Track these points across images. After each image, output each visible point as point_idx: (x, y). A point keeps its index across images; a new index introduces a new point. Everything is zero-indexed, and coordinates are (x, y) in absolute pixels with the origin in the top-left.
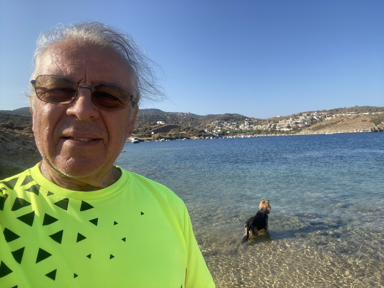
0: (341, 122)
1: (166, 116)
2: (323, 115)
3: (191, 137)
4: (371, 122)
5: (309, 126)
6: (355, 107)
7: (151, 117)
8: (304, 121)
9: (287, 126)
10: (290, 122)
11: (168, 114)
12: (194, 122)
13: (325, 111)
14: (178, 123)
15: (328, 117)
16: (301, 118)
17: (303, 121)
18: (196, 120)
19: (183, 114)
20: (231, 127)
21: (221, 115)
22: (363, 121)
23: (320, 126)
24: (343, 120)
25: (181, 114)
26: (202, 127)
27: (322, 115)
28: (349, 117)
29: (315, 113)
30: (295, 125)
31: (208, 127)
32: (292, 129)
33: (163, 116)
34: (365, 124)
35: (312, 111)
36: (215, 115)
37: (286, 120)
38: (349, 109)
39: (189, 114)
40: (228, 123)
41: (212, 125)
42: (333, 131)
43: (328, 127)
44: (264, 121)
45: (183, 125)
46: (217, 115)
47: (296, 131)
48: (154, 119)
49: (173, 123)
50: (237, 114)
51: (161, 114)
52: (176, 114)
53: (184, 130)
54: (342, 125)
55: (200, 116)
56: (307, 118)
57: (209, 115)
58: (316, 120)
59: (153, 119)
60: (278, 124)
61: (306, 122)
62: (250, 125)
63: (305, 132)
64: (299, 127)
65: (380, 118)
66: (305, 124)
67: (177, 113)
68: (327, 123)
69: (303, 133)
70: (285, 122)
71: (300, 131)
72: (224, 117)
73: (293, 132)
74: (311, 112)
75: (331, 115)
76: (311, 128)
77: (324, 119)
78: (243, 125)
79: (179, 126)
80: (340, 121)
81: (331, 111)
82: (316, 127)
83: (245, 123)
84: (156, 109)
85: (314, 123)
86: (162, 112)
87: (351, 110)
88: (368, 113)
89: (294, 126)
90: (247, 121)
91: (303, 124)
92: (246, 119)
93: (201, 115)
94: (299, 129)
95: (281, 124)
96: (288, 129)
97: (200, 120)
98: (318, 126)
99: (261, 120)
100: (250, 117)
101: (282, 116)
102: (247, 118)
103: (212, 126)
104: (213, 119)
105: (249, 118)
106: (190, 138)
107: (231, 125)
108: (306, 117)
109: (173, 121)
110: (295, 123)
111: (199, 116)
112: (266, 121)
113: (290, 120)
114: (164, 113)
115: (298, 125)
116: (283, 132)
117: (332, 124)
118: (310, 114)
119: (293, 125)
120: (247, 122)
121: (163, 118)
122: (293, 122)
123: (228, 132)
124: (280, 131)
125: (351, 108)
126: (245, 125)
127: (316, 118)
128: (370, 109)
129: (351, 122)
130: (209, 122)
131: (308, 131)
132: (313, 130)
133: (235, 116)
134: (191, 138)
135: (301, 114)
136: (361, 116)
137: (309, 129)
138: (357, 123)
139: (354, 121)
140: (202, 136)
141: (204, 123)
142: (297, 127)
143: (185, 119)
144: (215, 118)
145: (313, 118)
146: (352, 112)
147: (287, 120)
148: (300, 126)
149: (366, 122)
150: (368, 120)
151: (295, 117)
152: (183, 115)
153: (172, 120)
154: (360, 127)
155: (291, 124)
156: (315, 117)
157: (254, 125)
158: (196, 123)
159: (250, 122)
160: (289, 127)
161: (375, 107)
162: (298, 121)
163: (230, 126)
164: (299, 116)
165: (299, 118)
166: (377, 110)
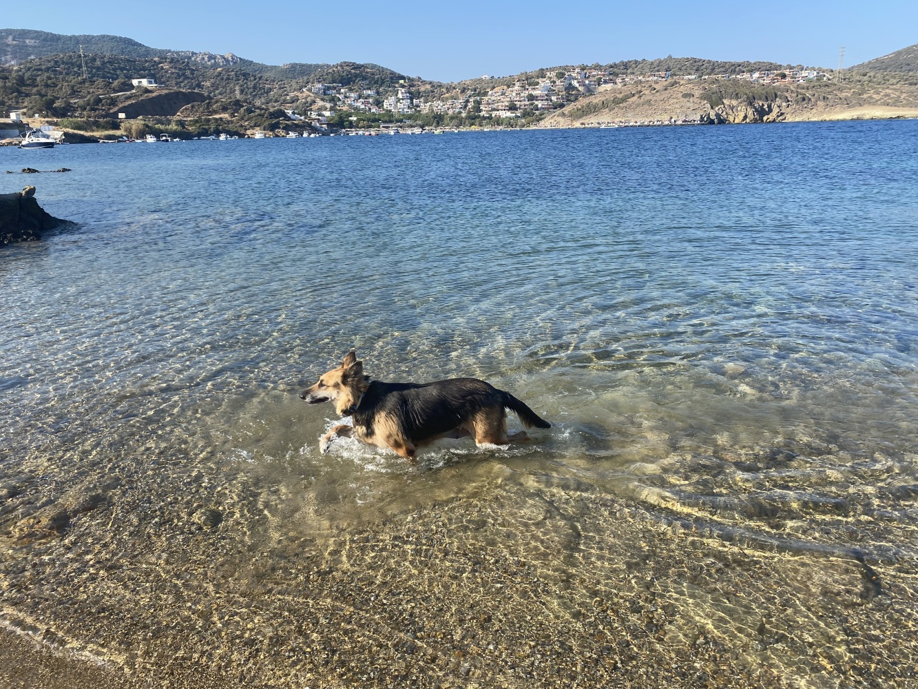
0: (635, 98)
1: (156, 64)
2: (594, 76)
3: (246, 130)
4: (701, 98)
5: (562, 106)
6: (666, 60)
7: (108, 65)
8: (550, 92)
9: (507, 104)
10: (514, 94)
11: (163, 55)
12: (251, 84)
13: (598, 67)
14: (199, 86)
15: (605, 82)
16: (543, 84)
17: (546, 93)
18: (255, 79)
19: (211, 57)
20: (359, 104)
21: (328, 66)
22: (685, 96)
23: (588, 106)
24: (641, 92)
25: (206, 59)
26: (276, 101)
27: (591, 79)
29: (576, 71)
30: (527, 103)
31: (293, 102)
32: (519, 115)
33: (146, 61)
34: (688, 104)
35: (567, 66)
36: (311, 65)
37: (505, 87)
38: (652, 63)
39: (230, 59)
40: (351, 90)
41: (304, 95)
42: (617, 120)
43: (607, 110)
44: (449, 88)
45: (217, 92)
46: (317, 66)
47: (529, 119)
48: (118, 72)
49: (182, 85)
50: (374, 66)
51: (140, 57)
52: (190, 58)
53: (224, 109)
54: (638, 105)
55: (267, 67)
56: (557, 83)
57: (294, 66)
58: (578, 90)
59: (115, 70)
60: (486, 98)
61: (554, 95)
62: (411, 99)
63: (552, 121)
64: (537, 110)
65: (722, 89)
66: (551, 101)
67: (193, 53)
68: (604, 99)
69: (547, 123)
70: (503, 94)
71: (541, 119)
72: (338, 71)
73: (523, 120)
74: (566, 68)
75: (611, 77)
76: (566, 112)
77: (595, 88)
78: (392, 99)
79: (206, 94)
80: (634, 95)
81: (611, 67)
82: (578, 110)
83: (399, 92)
84: (121, 38)
85: (573, 98)
86: (144, 49)
87: (655, 67)
88: (693, 77)
89: (525, 105)
90: (403, 86)
91: (547, 100)
92: (402, 82)
93: (269, 64)
94: (537, 112)
95: (493, 98)
96: (509, 114)
97: (267, 80)
98: (583, 107)
99: (440, 86)
100: (411, 76)
101: (496, 77)
102: (403, 78)
103: (306, 98)
104: (305, 78)
105: (409, 79)
106: (244, 135)
107: (360, 97)
108: (554, 82)
109: (181, 79)
110: (527, 97)
111: (263, 68)
112: (454, 88)
113: (516, 88)
114: (148, 51)
115: (536, 103)
116: (498, 121)
118: (564, 74)
119: (522, 103)
120: (403, 90)
121: (150, 70)
122: (522, 95)
123: (354, 118)
124: (490, 118)
125: (658, 62)
126: (398, 100)
127: (577, 85)
128: (698, 66)
129: (658, 97)
130: (295, 86)
131: (560, 119)
132: (571, 116)
133: (369, 70)
134: (249, 132)
135: (542, 74)
136: (682, 82)
137: (563, 115)
138: (672, 101)
139: (665, 95)
140: (279, 128)
141: (280, 88)
142: (532, 107)
143: (220, 73)
144: (313, 75)
145: (570, 84)
146: (658, 71)
147: (509, 87)
148: (540, 106)
149: (691, 100)
150: (697, 93)
151: (529, 80)
152: (213, 61)
153: (179, 76)
154: (678, 111)
155: (518, 99)
156: (575, 83)
157: (422, 100)
158: (255, 88)
159: (413, 89)
160: (512, 108)
161: (709, 62)
162: (535, 93)
163: (356, 100)
164: (538, 77)
165: (537, 84)
166: (713, 69)
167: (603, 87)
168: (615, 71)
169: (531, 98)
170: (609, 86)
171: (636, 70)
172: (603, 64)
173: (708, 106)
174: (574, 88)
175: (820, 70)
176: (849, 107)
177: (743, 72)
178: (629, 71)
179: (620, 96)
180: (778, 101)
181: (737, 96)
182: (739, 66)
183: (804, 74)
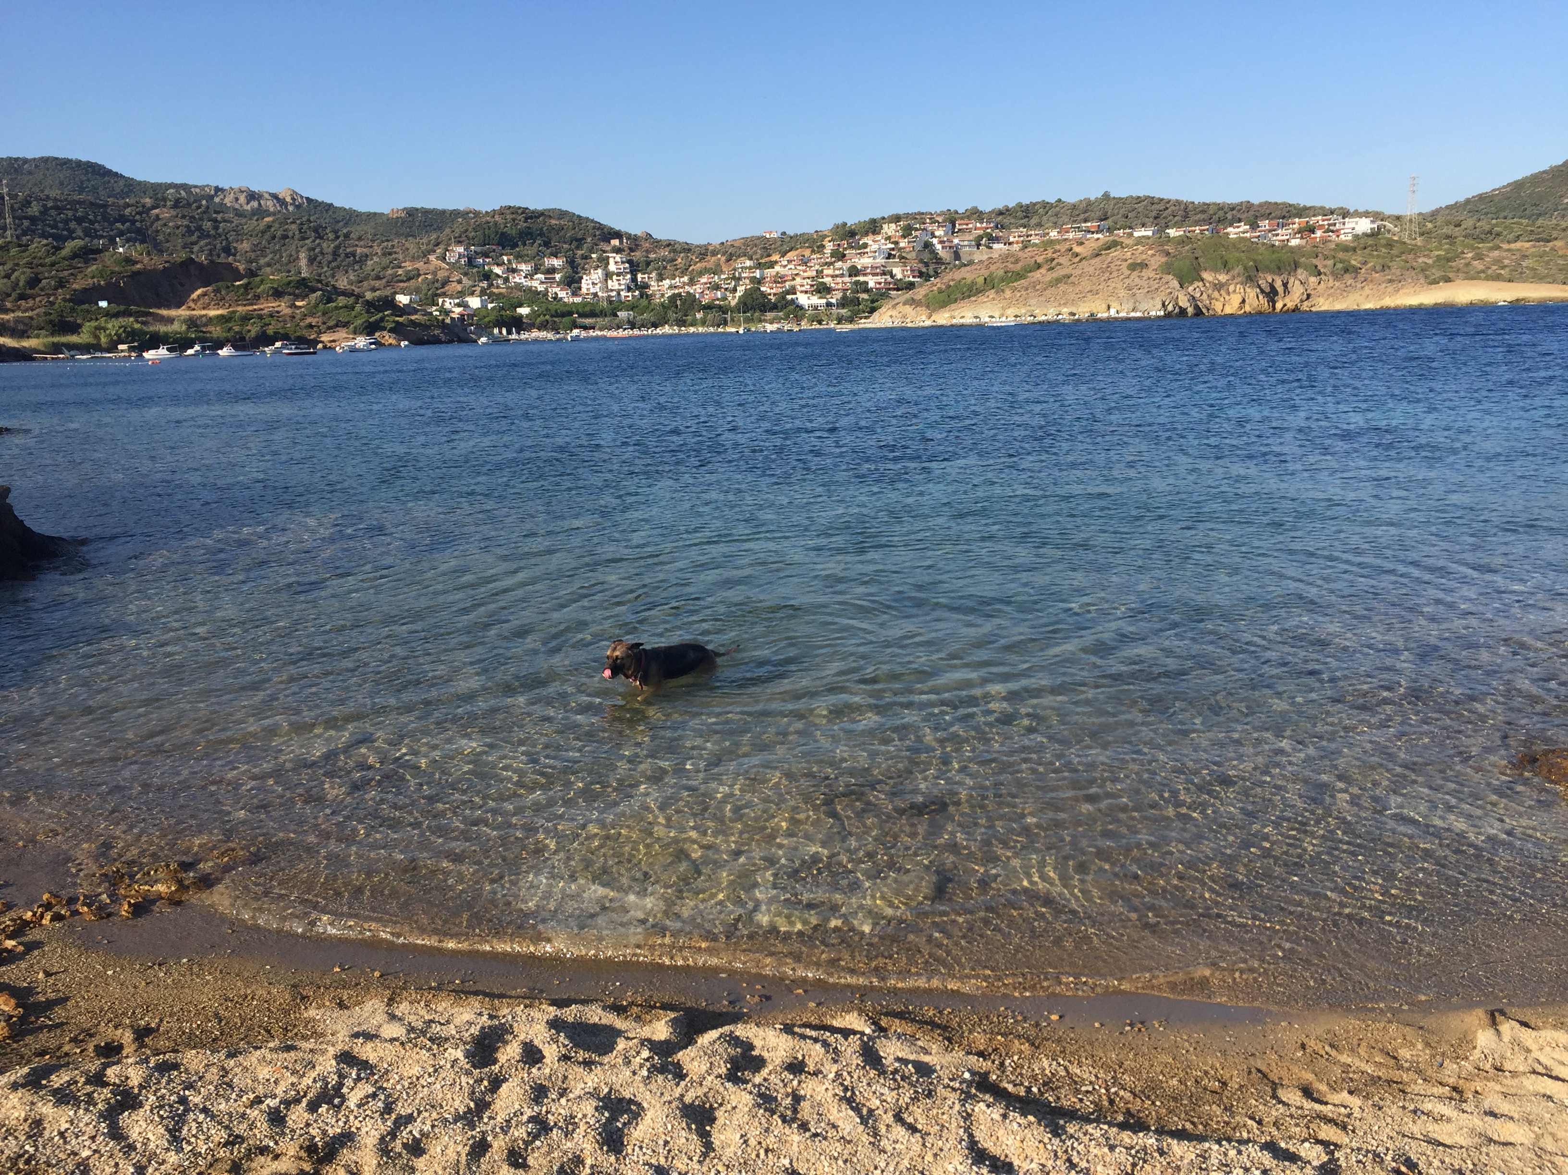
0: (1044, 270)
1: (147, 210)
2: (969, 231)
3: (320, 333)
4: (1162, 271)
5: (911, 286)
6: (1100, 201)
7: (53, 212)
8: (889, 261)
9: (811, 281)
12: (328, 247)
13: (975, 214)
14: (227, 250)
16: (875, 246)
17: (883, 261)
18: (337, 237)
19: (252, 196)
20: (537, 283)
22: (1133, 267)
23: (958, 285)
24: (1052, 259)
27: (963, 235)
28: (1077, 249)
30: (847, 280)
32: (834, 301)
33: (128, 205)
34: (1139, 282)
35: (920, 213)
36: (444, 212)
37: (807, 252)
38: (1074, 207)
39: (288, 199)
40: (520, 258)
41: (432, 268)
42: (1011, 311)
43: (992, 293)
45: (262, 261)
46: (456, 214)
47: (853, 308)
48: (73, 225)
49: (196, 248)
50: (562, 214)
51: (115, 196)
52: (210, 198)
53: (278, 294)
54: (1049, 284)
55: (359, 215)
56: (902, 245)
57: (411, 212)
59: (66, 221)
60: (769, 272)
61: (896, 264)
62: (634, 273)
63: (894, 313)
64: (867, 292)
65: (1200, 254)
66: (892, 276)
67: (218, 189)
68: (986, 273)
69: (885, 317)
70: (803, 263)
71: (874, 310)
72: (496, 223)
73: (844, 311)
74: (919, 217)
75: (1000, 232)
76: (919, 298)
77: (971, 253)
78: (597, 275)
79: (241, 267)
80: (1039, 266)
82: (940, 292)
83: (611, 261)
85: (932, 271)
86: (122, 183)
87: (1081, 212)
88: (1149, 232)
89: (843, 285)
90: (618, 251)
91: (884, 274)
92: (615, 242)
94: (868, 297)
95: (785, 271)
96: (816, 300)
97: (360, 239)
98: (948, 287)
99: (687, 249)
101: (790, 233)
102: (618, 235)
103: (434, 273)
104: (434, 236)
105: (629, 236)
107: (536, 270)
108: (897, 242)
110: (847, 269)
111: (351, 217)
112: (714, 253)
113: (827, 252)
115: (864, 279)
116: (797, 313)
117: (1007, 280)
118: (914, 229)
119: (839, 280)
120: (618, 258)
122: (838, 265)
123: (524, 311)
125: (1084, 204)
126: (608, 275)
128: (1157, 211)
129: (1084, 269)
131: (908, 309)
132: (928, 304)
133: (553, 222)
134: (325, 338)
135: (873, 227)
136: (1126, 242)
137: (913, 302)
138: (1109, 277)
139: (1098, 264)
142: (857, 287)
143: (269, 227)
144: (447, 231)
146: (1086, 221)
147: (813, 250)
148: (871, 284)
149: (1144, 273)
150: (1155, 261)
151: (850, 240)
152: (255, 204)
154: (1121, 294)
155: (830, 272)
156: (935, 243)
157: (653, 275)
158: (335, 254)
159: (637, 255)
160: (822, 290)
162: (862, 262)
163: (530, 276)
164: (867, 234)
165: (866, 245)
166: (1186, 217)
168: (1007, 221)
169: (855, 271)
171: (1045, 218)
172: (985, 208)
173: (1175, 284)
175: (1376, 216)
177: (1240, 221)
178: (1033, 221)
179: (1018, 267)
180: (1301, 274)
182: (1233, 209)
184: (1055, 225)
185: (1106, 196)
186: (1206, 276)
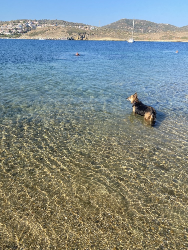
0: (48, 31)
4: (67, 32)
5: (26, 32)
6: (55, 20)
9: (8, 30)
10: (10, 27)
16: (19, 25)
17: (21, 27)
22: (62, 31)
23: (35, 32)
24: (50, 29)
27: (34, 24)
28: (53, 28)
29: (29, 21)
32: (13, 34)
34: (63, 34)
35: (26, 20)
37: (7, 25)
38: (52, 21)
42: (44, 37)
43: (40, 34)
47: (16, 35)
54: (49, 33)
58: (31, 27)
60: (1, 28)
61: (23, 28)
63: (24, 37)
64: (18, 33)
65: (72, 30)
66: (23, 30)
68: (39, 31)
70: (6, 27)
71: (20, 36)
73: (14, 36)
75: (40, 24)
77: (36, 27)
82: (32, 34)
85: (29, 30)
87: (53, 22)
88: (63, 26)
89: (14, 31)
91: (21, 30)
95: (3, 28)
96: (9, 34)
101: (3, 21)
108: (23, 24)
113: (10, 25)
115: (18, 30)
116: (6, 36)
117: (43, 32)
118: (25, 22)
122: (13, 28)
124: (3, 34)
125: (53, 21)
128: (64, 23)
129: (55, 31)
132: (30, 35)
135: (18, 21)
136: (61, 27)
137: (27, 35)
138: (59, 33)
139: (57, 31)
142: (16, 32)
150: (65, 31)
151: (14, 23)
154: (61, 36)
155: (11, 29)
156: (29, 25)
160: (10, 32)
161: (67, 22)
162: (17, 27)
164: (17, 22)
165: (17, 24)
166: (68, 24)
167: (38, 27)
168: (41, 22)
169: (16, 29)
170: (40, 27)
171: (47, 22)
172: (37, 20)
173: (69, 35)
174: (29, 27)
175: (95, 27)
176: (103, 37)
177: (76, 26)
178: (45, 23)
179: (44, 30)
180: (86, 35)
181: (76, 32)
182: (75, 24)
183: (92, 27)
184: (49, 24)
185: (56, 20)
186: (73, 34)
